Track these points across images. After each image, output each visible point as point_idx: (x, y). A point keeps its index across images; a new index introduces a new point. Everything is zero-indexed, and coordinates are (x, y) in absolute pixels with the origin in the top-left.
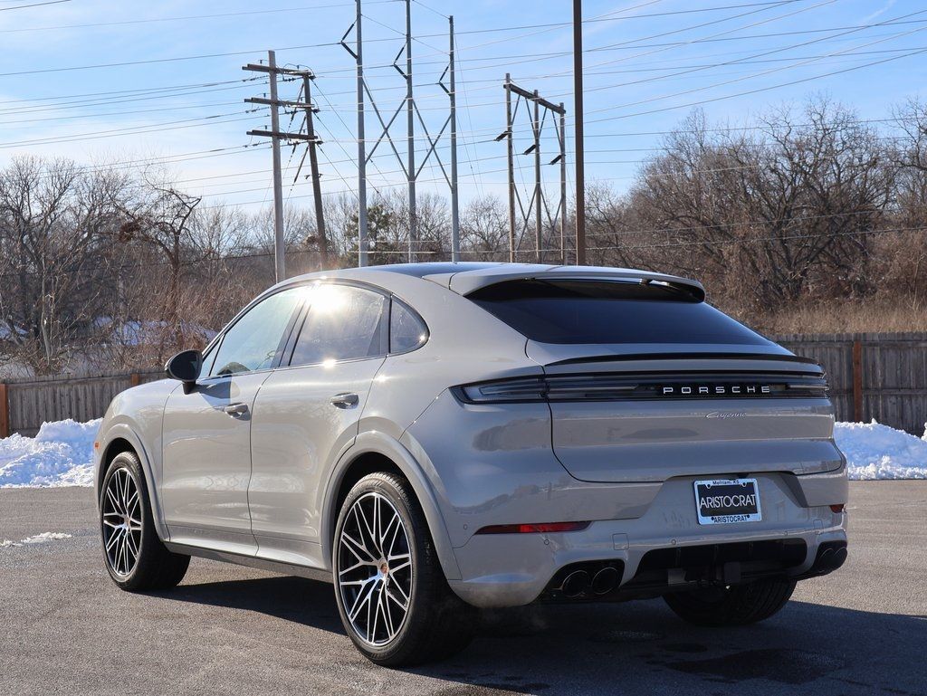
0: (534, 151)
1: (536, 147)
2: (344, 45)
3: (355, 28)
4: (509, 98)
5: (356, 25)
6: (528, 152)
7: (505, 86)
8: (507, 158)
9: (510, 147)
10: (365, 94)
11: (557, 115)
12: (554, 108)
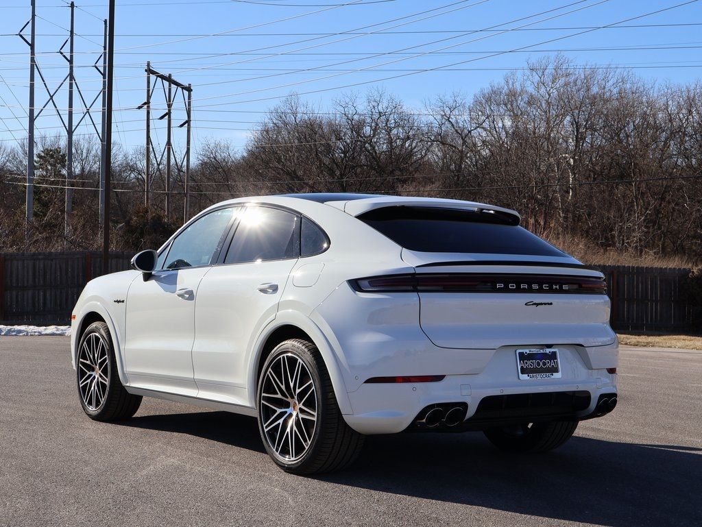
0: (167, 117)
1: (169, 114)
2: (21, 36)
3: (30, 24)
4: (148, 78)
5: (31, 22)
6: (162, 118)
7: (146, 71)
8: (146, 121)
9: (148, 113)
10: (36, 71)
11: (186, 93)
12: (184, 88)
